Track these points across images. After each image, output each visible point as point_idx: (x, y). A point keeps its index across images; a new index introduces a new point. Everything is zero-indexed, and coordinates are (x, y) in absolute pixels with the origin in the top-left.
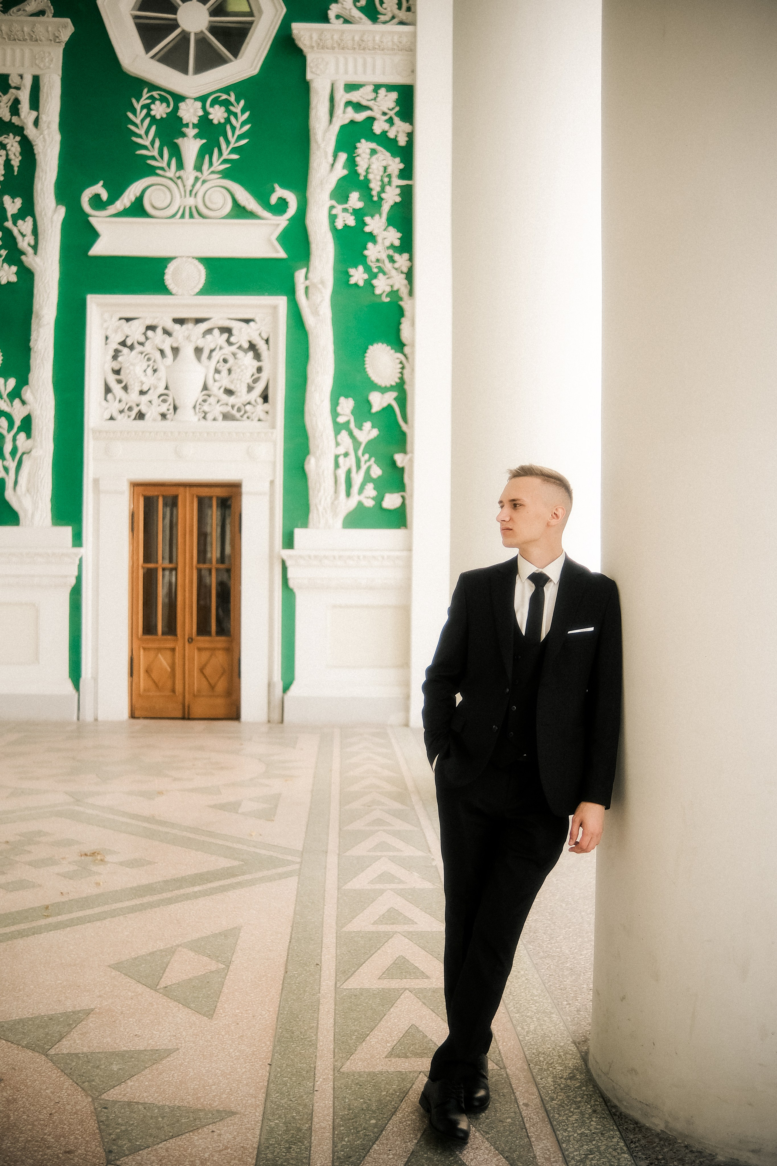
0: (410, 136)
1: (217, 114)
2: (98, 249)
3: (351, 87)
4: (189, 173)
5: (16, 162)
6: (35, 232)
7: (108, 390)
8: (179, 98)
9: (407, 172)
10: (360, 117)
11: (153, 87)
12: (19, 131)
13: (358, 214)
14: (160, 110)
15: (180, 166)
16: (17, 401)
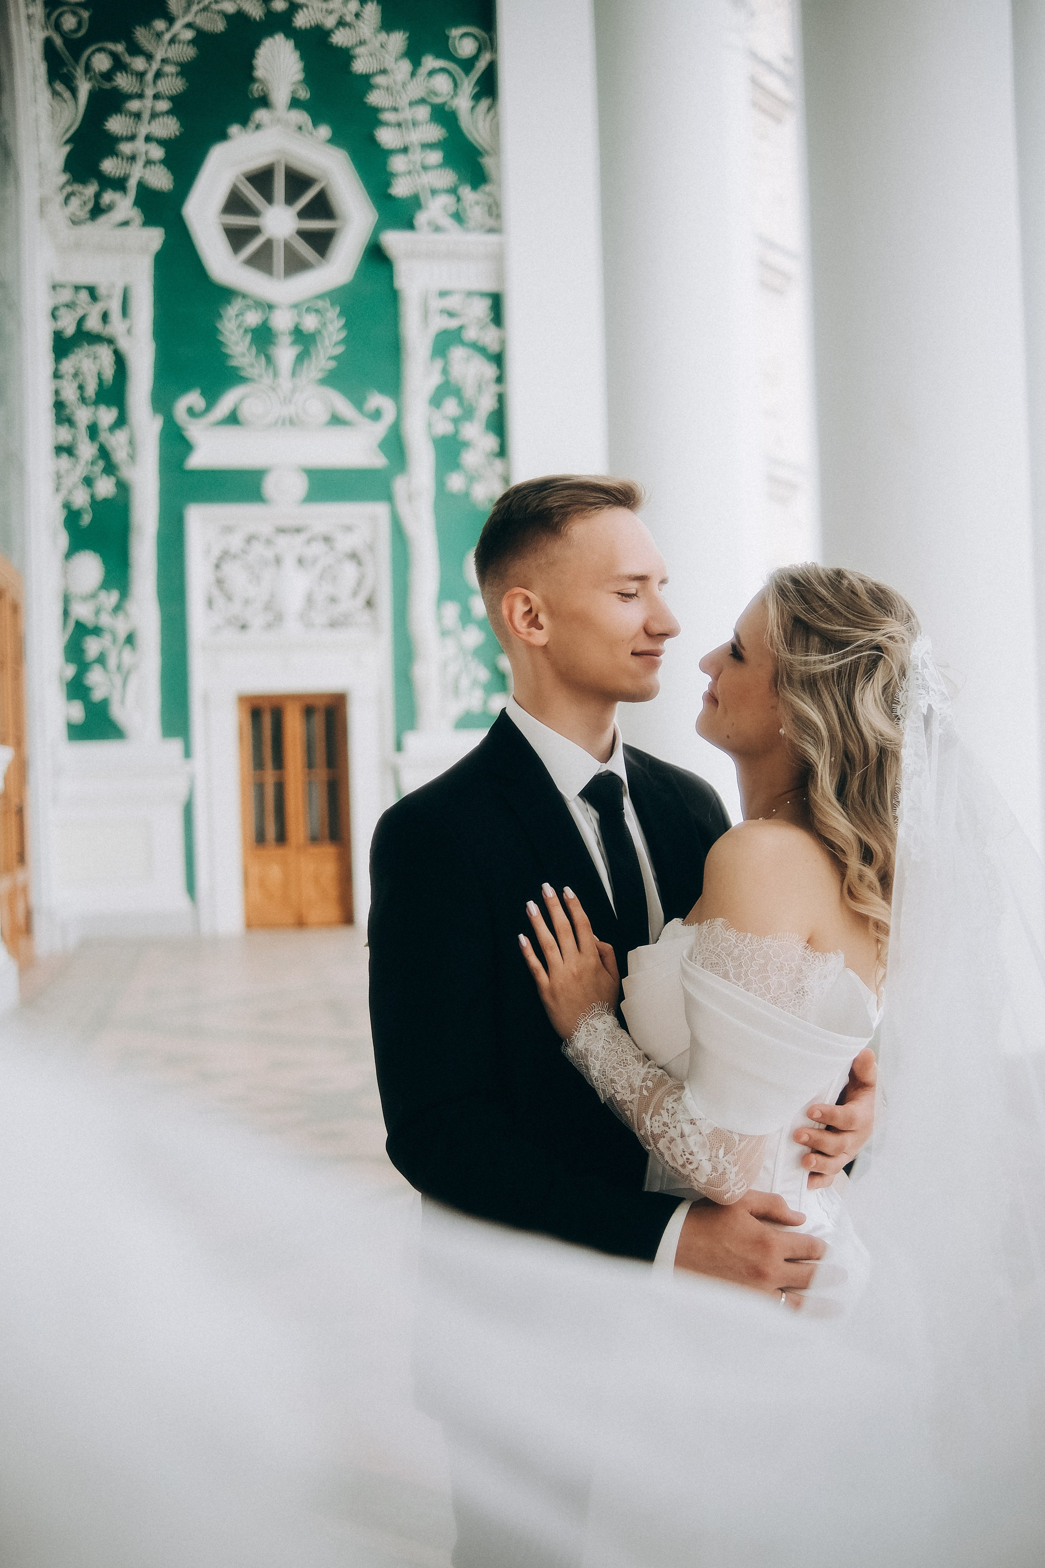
0: (503, 342)
1: (310, 323)
2: (197, 461)
3: (443, 294)
4: (285, 382)
5: (109, 373)
6: (131, 442)
7: (210, 603)
8: (270, 307)
9: (500, 380)
10: (453, 324)
11: (244, 296)
12: (110, 341)
13: (456, 421)
14: (253, 318)
15: (276, 374)
16: (121, 617)
